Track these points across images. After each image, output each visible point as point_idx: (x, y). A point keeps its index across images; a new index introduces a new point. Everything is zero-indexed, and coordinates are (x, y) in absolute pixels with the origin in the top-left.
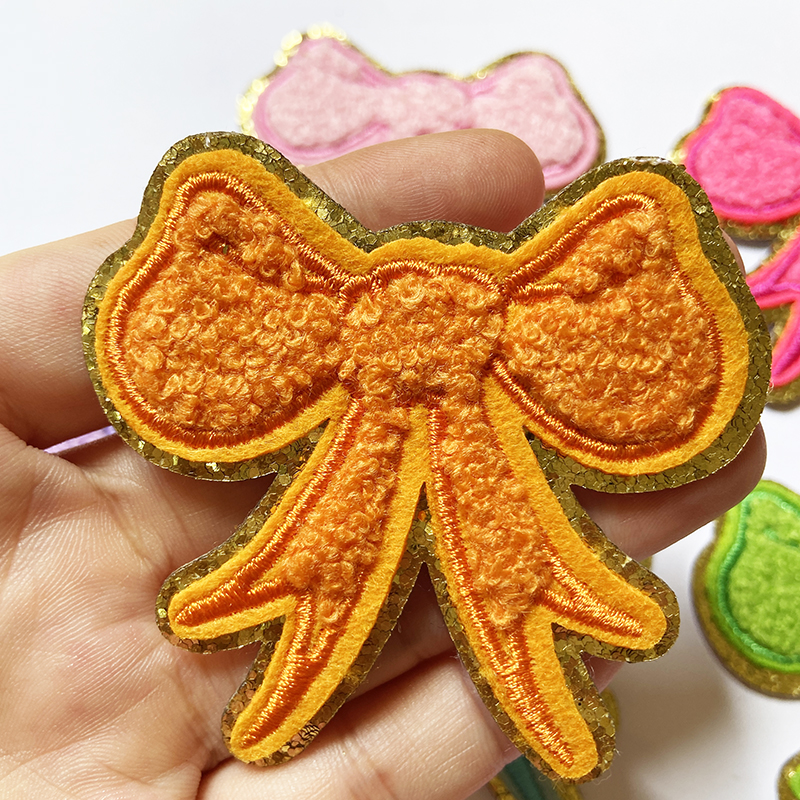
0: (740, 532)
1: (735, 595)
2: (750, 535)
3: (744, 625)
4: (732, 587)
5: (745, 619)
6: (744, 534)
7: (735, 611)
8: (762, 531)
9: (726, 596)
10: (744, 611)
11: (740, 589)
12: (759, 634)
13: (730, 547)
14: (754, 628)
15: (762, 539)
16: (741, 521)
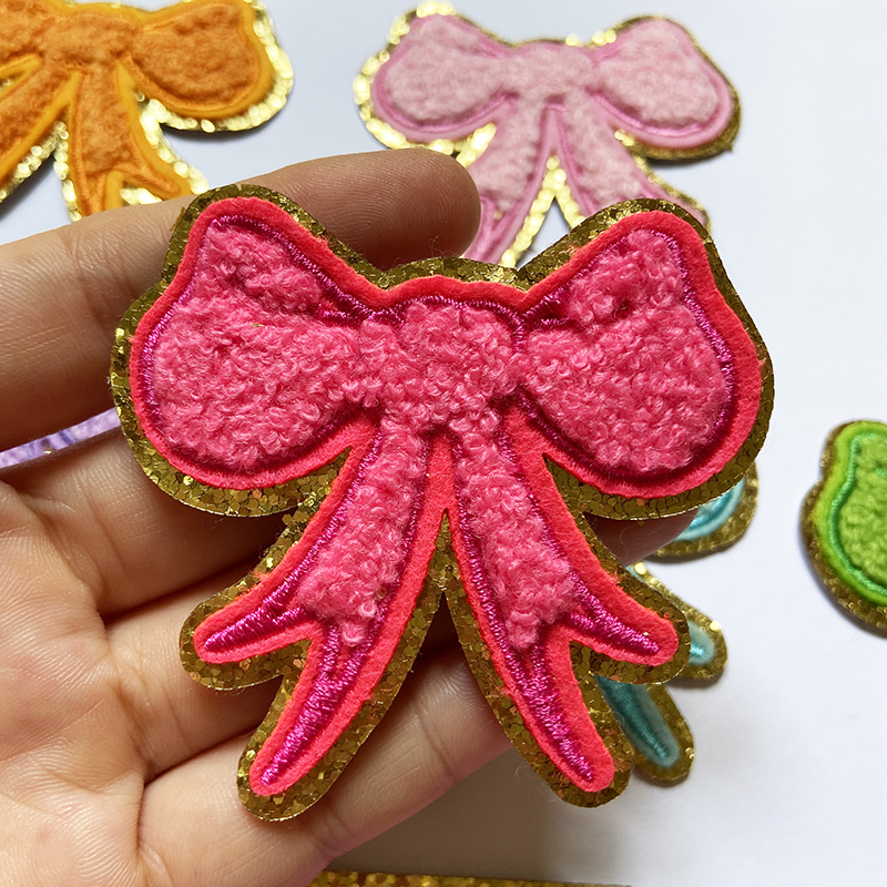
0: (851, 471)
1: (846, 532)
2: (861, 473)
3: (856, 561)
4: (843, 524)
5: (858, 555)
6: (854, 473)
7: (847, 548)
8: (873, 470)
9: (838, 533)
10: (857, 548)
11: (851, 526)
12: (872, 570)
13: (841, 486)
14: (867, 563)
15: (874, 477)
16: (852, 461)
